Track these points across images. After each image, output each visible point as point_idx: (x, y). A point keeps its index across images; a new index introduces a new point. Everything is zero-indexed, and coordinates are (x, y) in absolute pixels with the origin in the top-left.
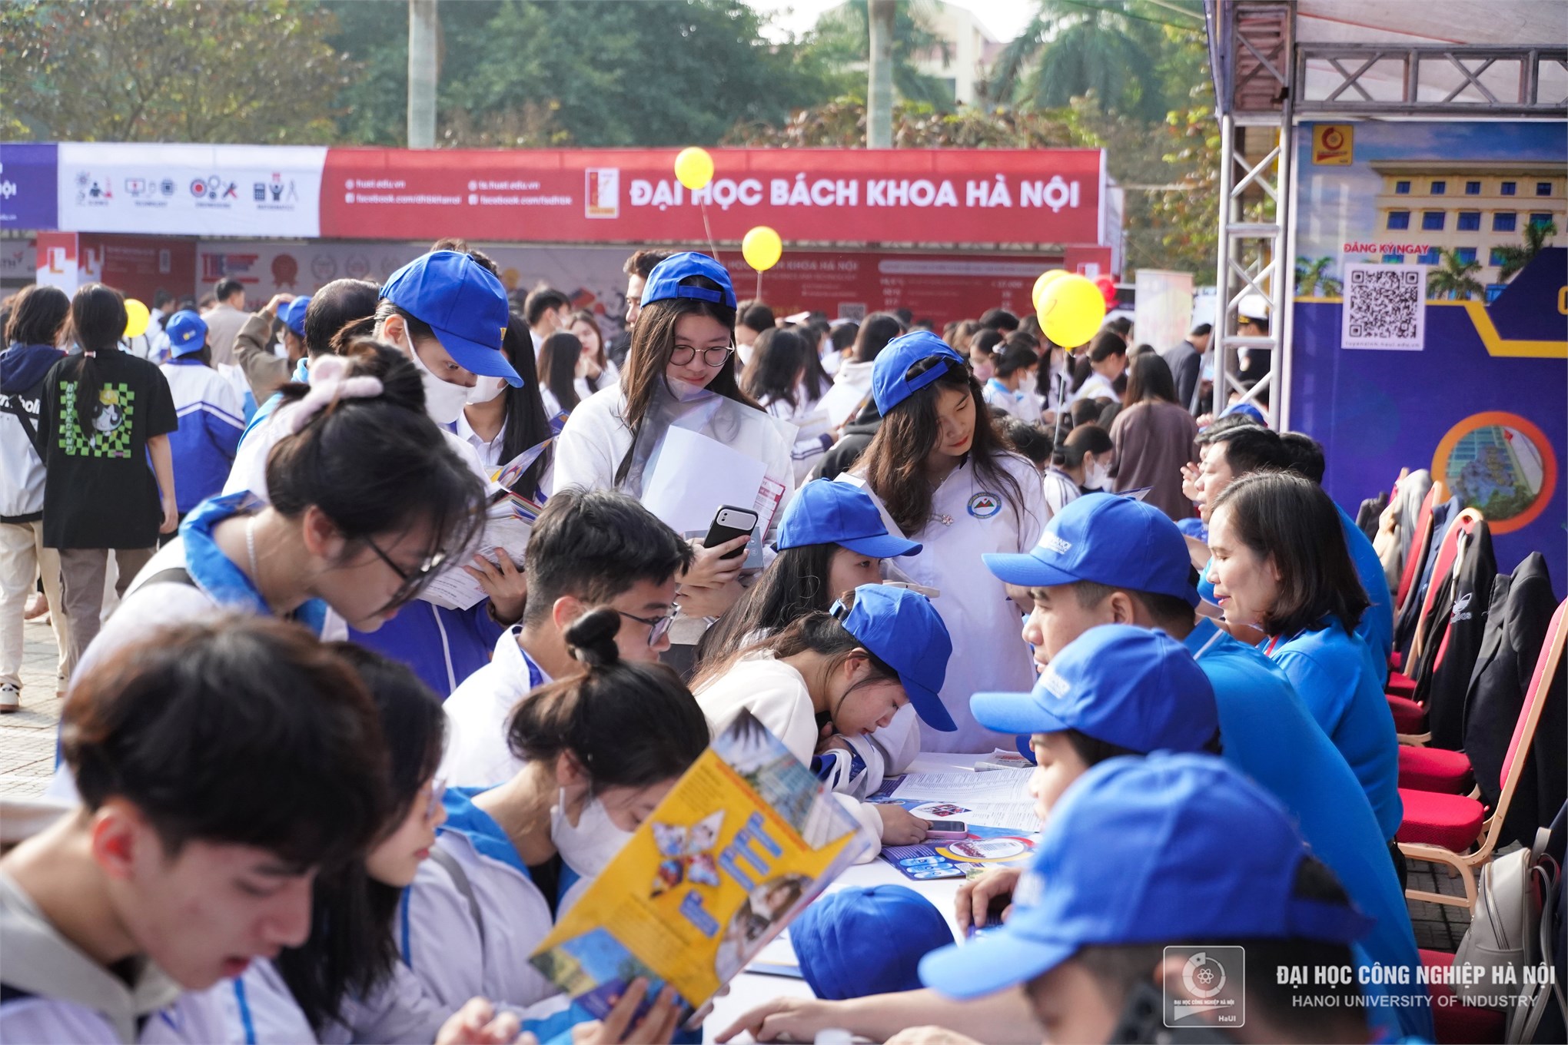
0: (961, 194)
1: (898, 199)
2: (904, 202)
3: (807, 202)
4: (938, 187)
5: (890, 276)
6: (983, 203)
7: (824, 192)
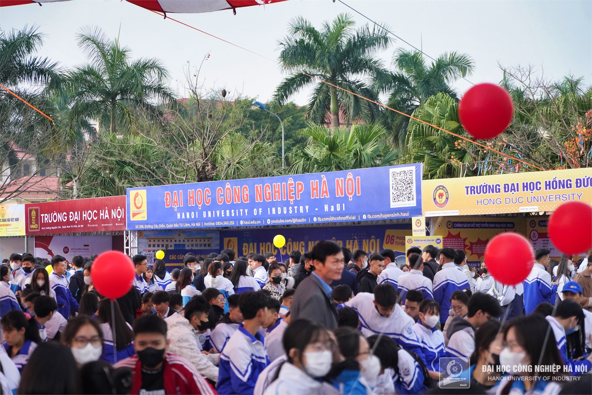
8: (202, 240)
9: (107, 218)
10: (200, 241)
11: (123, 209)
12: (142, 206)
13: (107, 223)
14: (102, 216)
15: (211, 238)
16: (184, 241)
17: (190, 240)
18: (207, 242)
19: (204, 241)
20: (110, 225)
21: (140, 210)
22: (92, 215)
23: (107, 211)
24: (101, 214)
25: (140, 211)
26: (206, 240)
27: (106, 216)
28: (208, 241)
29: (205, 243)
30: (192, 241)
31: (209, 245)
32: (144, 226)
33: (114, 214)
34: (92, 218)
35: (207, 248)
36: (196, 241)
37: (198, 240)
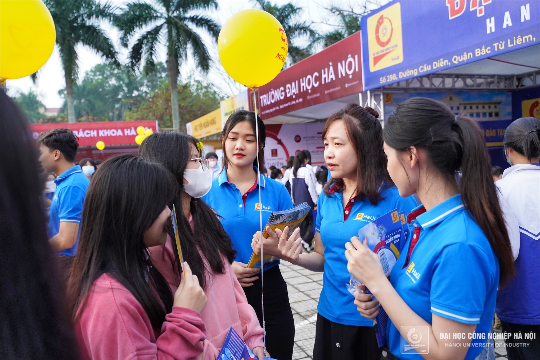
0: (123, 132)
1: (107, 134)
2: (109, 135)
3: (83, 136)
4: (117, 130)
5: (95, 154)
6: (129, 134)
7: (88, 134)
8: (487, 106)
9: (332, 79)
10: (483, 107)
11: (356, 57)
12: (392, 39)
13: (333, 88)
14: (325, 78)
15: (499, 103)
16: (458, 108)
17: (468, 107)
18: (493, 110)
19: (490, 107)
20: (337, 89)
21: (387, 47)
22: (313, 81)
23: (331, 68)
24: (323, 76)
25: (388, 49)
26: (493, 106)
27: (331, 77)
28: (496, 107)
29: (490, 110)
30: (471, 108)
31: (497, 115)
32: (397, 76)
33: (342, 69)
34: (313, 86)
35: (494, 119)
36: (477, 107)
37: (480, 106)
